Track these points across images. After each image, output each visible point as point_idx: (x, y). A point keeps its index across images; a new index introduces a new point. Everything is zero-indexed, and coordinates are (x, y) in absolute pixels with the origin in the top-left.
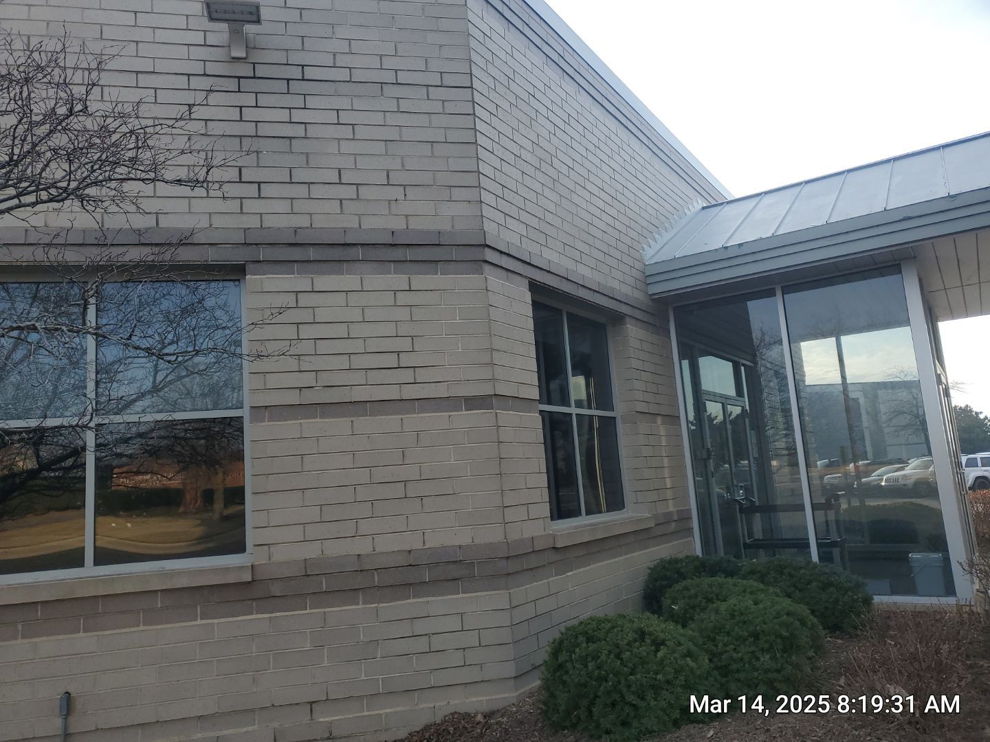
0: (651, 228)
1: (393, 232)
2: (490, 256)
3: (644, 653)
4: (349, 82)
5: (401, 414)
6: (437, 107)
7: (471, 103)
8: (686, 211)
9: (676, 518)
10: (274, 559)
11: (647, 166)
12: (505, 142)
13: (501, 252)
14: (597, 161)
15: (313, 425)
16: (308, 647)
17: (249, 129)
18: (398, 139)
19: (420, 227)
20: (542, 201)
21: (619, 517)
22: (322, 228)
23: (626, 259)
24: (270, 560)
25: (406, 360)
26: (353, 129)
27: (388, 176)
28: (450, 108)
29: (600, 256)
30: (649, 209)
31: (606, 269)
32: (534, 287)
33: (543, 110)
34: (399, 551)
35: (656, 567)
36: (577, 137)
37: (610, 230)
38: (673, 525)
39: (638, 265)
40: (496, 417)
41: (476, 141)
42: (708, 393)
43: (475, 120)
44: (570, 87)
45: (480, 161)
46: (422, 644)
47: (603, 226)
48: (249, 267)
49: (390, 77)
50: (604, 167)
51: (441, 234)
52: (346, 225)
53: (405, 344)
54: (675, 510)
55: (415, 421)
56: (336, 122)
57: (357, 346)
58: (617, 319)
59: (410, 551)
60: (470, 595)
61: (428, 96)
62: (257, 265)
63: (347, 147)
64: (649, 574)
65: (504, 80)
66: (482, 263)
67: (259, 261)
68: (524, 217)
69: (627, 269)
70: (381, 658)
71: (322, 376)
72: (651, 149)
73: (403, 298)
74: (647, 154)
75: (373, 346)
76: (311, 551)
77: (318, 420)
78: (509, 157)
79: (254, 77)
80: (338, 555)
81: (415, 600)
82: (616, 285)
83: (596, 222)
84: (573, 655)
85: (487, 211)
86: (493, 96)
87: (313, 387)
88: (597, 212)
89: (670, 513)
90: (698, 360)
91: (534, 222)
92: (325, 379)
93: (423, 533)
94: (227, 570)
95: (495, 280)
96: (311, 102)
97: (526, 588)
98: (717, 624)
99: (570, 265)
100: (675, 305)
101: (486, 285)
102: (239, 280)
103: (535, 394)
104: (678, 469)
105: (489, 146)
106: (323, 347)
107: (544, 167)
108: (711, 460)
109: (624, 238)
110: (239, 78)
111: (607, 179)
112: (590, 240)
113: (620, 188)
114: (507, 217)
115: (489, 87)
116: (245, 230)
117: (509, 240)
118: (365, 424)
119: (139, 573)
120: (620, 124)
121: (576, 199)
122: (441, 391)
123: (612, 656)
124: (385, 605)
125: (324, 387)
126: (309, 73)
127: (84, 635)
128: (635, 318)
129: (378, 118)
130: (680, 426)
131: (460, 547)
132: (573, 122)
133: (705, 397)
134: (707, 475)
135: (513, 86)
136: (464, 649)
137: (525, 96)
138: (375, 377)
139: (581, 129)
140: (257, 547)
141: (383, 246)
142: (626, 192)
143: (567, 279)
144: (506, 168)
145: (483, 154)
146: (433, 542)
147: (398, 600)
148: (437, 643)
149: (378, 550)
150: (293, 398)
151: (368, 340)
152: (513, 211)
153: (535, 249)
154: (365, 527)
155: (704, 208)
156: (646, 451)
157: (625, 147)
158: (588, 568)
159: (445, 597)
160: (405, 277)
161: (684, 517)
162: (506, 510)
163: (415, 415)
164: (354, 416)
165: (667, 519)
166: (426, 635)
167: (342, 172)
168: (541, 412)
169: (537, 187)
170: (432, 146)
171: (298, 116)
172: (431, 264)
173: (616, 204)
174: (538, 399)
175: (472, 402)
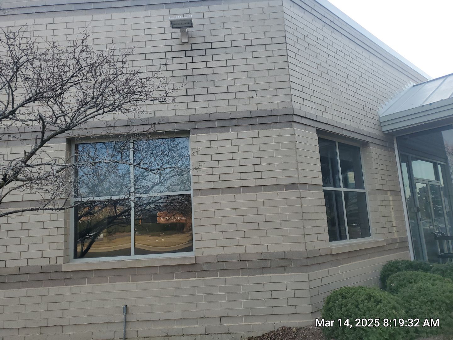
0: (383, 99)
1: (251, 112)
2: (296, 119)
3: (370, 306)
4: (231, 47)
5: (256, 192)
6: (270, 54)
7: (286, 50)
8: (403, 88)
9: (399, 242)
10: (204, 254)
11: (380, 68)
12: (303, 65)
13: (302, 117)
14: (352, 69)
15: (218, 197)
16: (219, 293)
17: (189, 72)
18: (253, 70)
19: (263, 108)
20: (323, 91)
21: (367, 240)
22: (220, 113)
23: (369, 115)
24: (202, 254)
25: (257, 168)
26: (233, 68)
27: (248, 87)
28: (276, 53)
29: (355, 115)
30: (382, 90)
31: (358, 121)
32: (319, 131)
33: (323, 49)
34: (257, 253)
35: (387, 264)
36: (341, 59)
37: (360, 102)
38: (397, 244)
39: (375, 117)
40: (300, 193)
41: (289, 67)
42: (417, 179)
43: (287, 57)
44: (337, 36)
45: (290, 76)
46: (268, 295)
47: (356, 100)
48: (192, 131)
49: (249, 43)
50: (356, 72)
51: (272, 111)
52: (230, 110)
53: (257, 161)
54: (398, 237)
55: (262, 195)
56: (226, 65)
57: (236, 163)
58: (365, 144)
59: (262, 253)
60: (290, 274)
61: (266, 49)
62: (194, 130)
63: (231, 76)
64: (383, 268)
65: (302, 37)
66: (292, 122)
67: (196, 129)
68: (313, 99)
69: (370, 120)
70: (250, 300)
71: (222, 176)
72: (382, 60)
73: (255, 141)
74: (380, 63)
75: (243, 162)
76: (219, 252)
77: (221, 195)
78: (305, 72)
79: (191, 50)
80: (230, 253)
81: (264, 275)
82: (364, 128)
83: (352, 98)
84: (335, 304)
85: (294, 98)
86: (297, 45)
87: (218, 181)
88: (353, 94)
89: (396, 239)
90: (411, 163)
91: (319, 101)
92: (223, 177)
93: (268, 245)
94: (184, 258)
95: (298, 130)
96: (215, 58)
97: (317, 272)
98: (411, 294)
99: (339, 120)
100: (397, 136)
101: (294, 132)
102: (188, 137)
103: (320, 182)
104: (400, 217)
105: (295, 69)
106: (222, 164)
107: (323, 75)
108: (420, 213)
109: (367, 105)
110: (185, 51)
111: (358, 77)
112: (349, 107)
113: (365, 81)
114: (304, 100)
115: (294, 41)
116: (189, 115)
117: (305, 111)
118: (241, 197)
119: (151, 259)
120: (365, 50)
121: (341, 88)
122: (273, 182)
123: (354, 306)
124: (252, 276)
125: (223, 181)
126: (214, 45)
127: (132, 283)
128: (375, 144)
129: (244, 62)
130: (401, 196)
131: (284, 252)
132: (339, 52)
133: (415, 181)
134: (417, 220)
135: (307, 39)
136: (288, 298)
137: (313, 43)
138: (244, 176)
139: (343, 55)
140: (197, 249)
141: (246, 118)
142: (368, 83)
143: (337, 127)
144: (304, 78)
145: (292, 72)
146: (272, 249)
147: (257, 274)
148: (275, 295)
149: (247, 252)
150: (210, 186)
151: (240, 160)
152: (308, 97)
153: (319, 114)
154: (241, 242)
155: (414, 86)
156: (382, 208)
157: (368, 61)
158: (350, 264)
159: (278, 275)
160: (257, 131)
161: (403, 241)
162: (306, 236)
163: (262, 193)
164: (235, 193)
165: (394, 241)
166: (270, 291)
167: (229, 87)
168: (324, 191)
169: (320, 85)
170: (268, 72)
171: (210, 64)
172: (269, 125)
173: (363, 89)
174: (322, 184)
175: (289, 187)
